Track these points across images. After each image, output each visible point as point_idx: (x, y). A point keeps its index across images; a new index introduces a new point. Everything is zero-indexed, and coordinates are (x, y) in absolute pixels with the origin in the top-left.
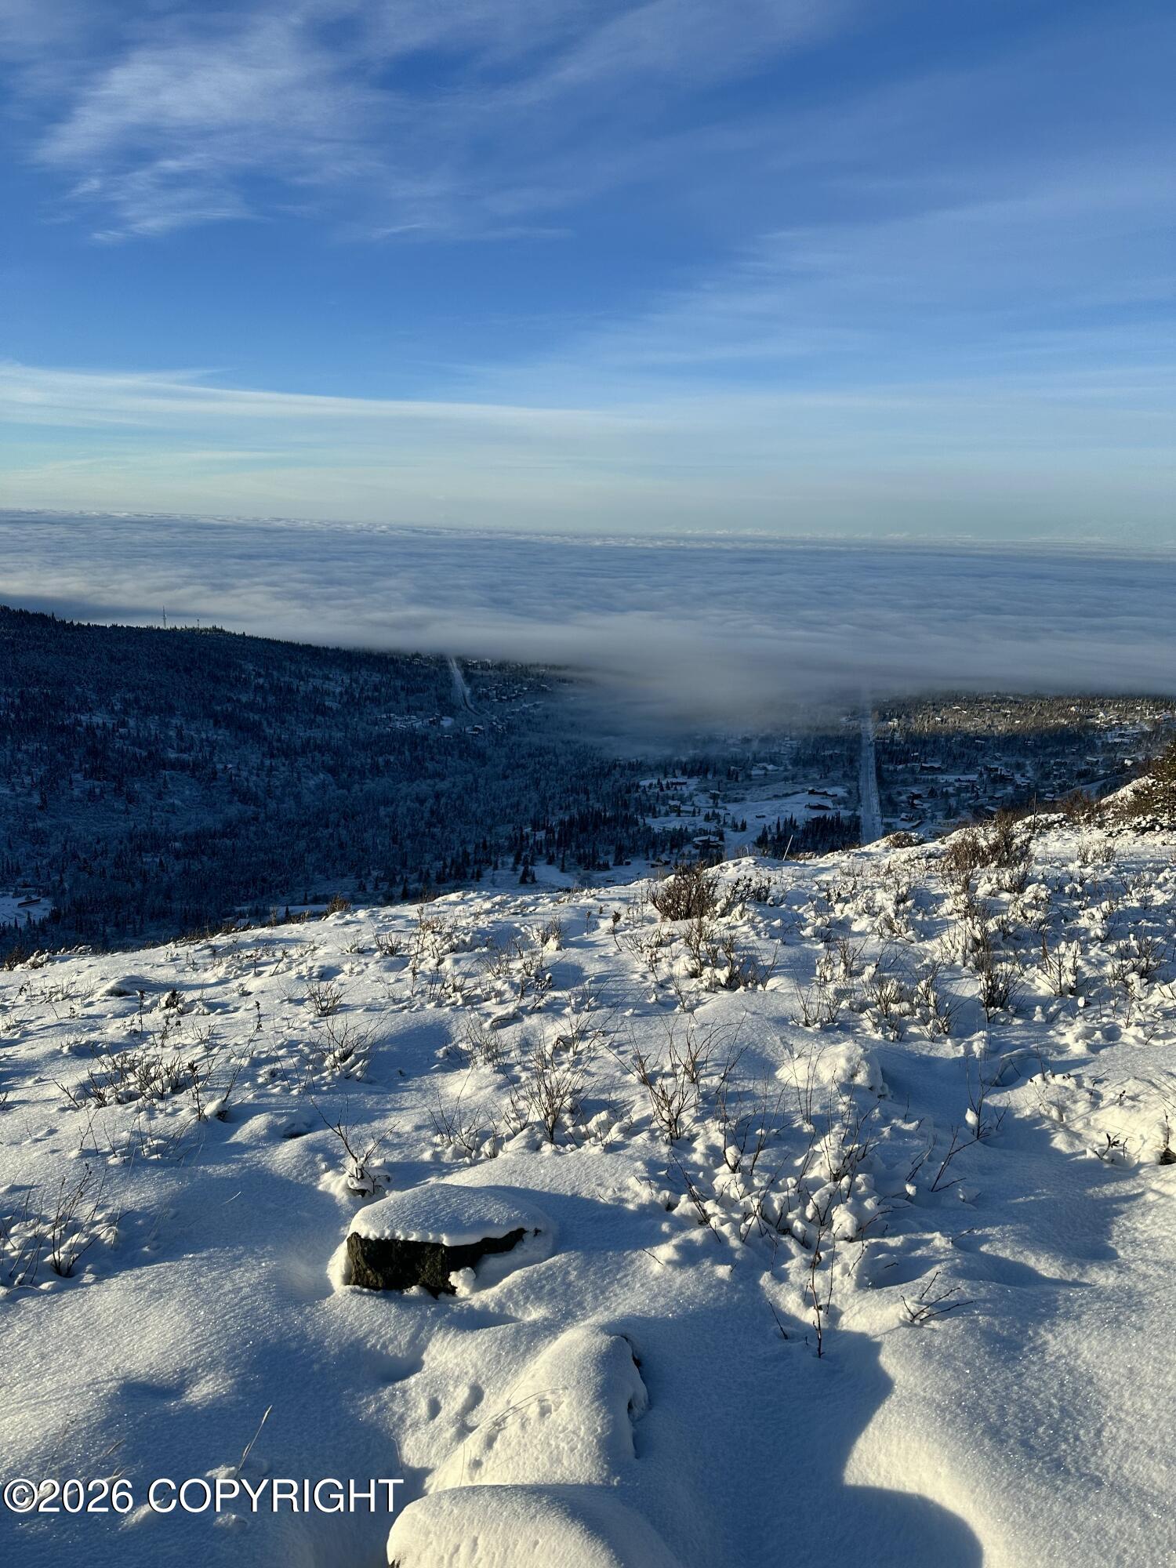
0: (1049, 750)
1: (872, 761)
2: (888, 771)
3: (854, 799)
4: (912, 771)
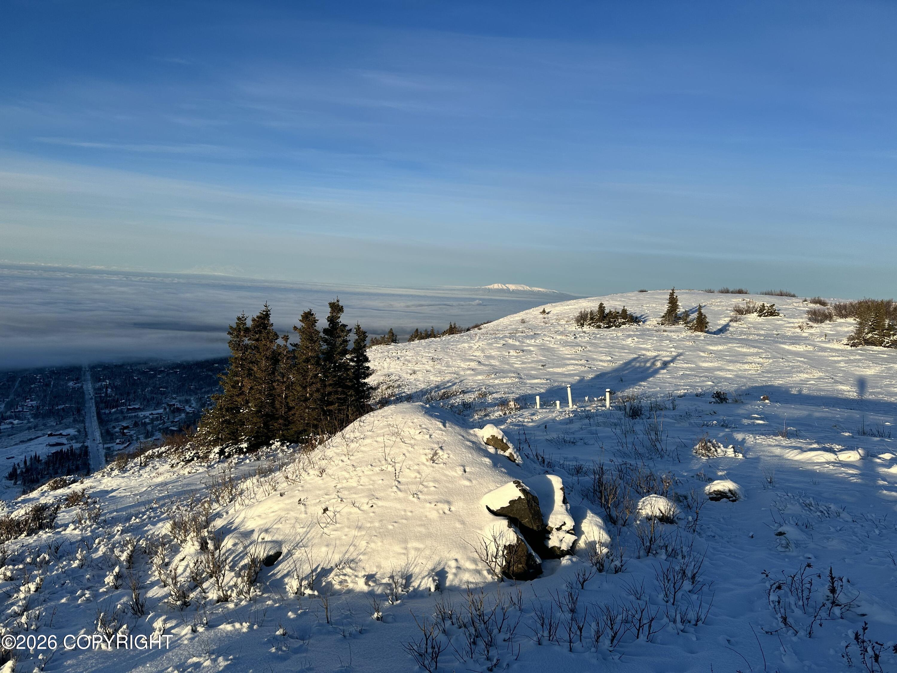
1: (94, 409)
2: (105, 413)
4: (122, 412)
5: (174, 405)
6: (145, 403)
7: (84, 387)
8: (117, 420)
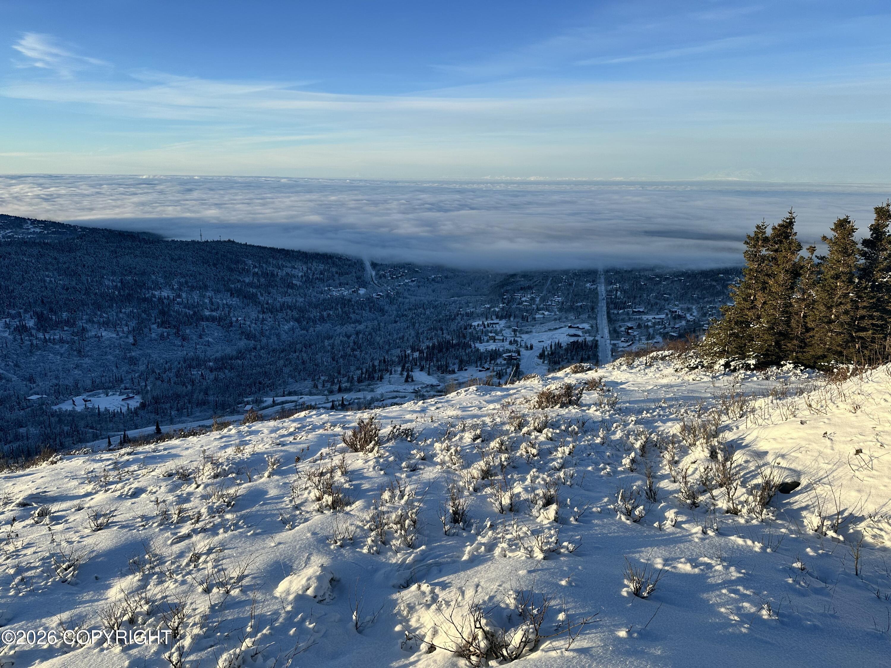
0: (706, 299)
1: (605, 308)
2: (614, 313)
3: (595, 329)
4: (628, 314)
5: (676, 312)
6: (649, 307)
7: (599, 288)
8: (623, 320)
